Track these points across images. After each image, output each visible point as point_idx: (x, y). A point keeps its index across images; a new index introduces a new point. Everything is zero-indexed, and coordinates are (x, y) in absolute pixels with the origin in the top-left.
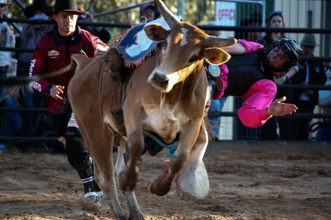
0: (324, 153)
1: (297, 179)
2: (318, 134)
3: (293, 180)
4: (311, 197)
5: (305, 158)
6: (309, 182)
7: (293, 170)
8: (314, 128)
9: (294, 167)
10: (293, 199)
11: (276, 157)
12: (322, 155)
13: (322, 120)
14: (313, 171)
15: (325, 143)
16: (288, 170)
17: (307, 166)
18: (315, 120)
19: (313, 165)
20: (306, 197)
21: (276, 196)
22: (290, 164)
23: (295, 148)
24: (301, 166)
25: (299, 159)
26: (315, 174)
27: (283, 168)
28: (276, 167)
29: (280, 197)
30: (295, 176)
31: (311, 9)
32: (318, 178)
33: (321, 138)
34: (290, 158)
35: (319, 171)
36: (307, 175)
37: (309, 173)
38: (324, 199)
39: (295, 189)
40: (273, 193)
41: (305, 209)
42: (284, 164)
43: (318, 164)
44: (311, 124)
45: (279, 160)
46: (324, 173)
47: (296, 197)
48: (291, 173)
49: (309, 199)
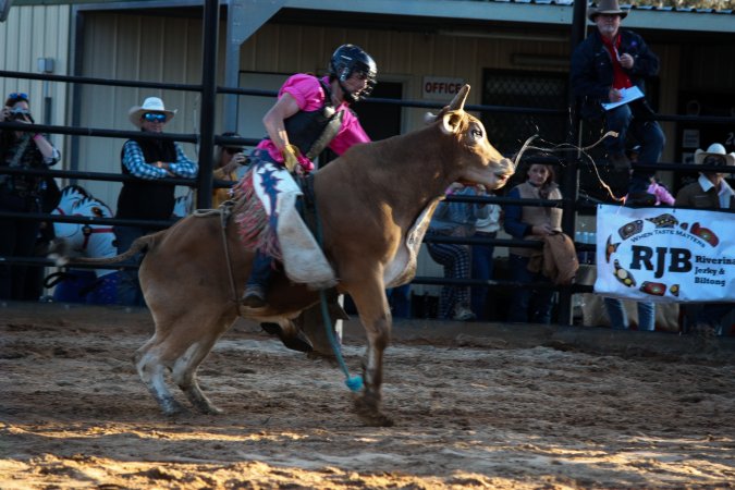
0: (65, 321)
1: (21, 361)
2: (56, 292)
3: (14, 362)
4: (42, 390)
5: (36, 329)
6: (39, 366)
7: (16, 348)
8: (50, 282)
9: (17, 342)
10: (13, 393)
12: (62, 324)
14: (47, 349)
15: (67, 306)
16: (7, 346)
17: (38, 341)
18: (51, 270)
19: (47, 340)
20: (33, 390)
22: (12, 338)
23: (20, 312)
24: (29, 340)
25: (25, 330)
26: (49, 353)
30: (19, 356)
31: (49, 96)
32: (54, 360)
34: (12, 328)
35: (56, 349)
36: (37, 355)
37: (40, 353)
38: (61, 393)
39: (17, 377)
41: (30, 408)
43: (55, 339)
44: (46, 276)
46: (64, 353)
47: (18, 389)
48: (12, 351)
49: (38, 393)
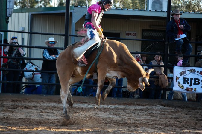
0: (27, 99)
1: (16, 110)
2: (25, 91)
3: (13, 110)
4: (21, 118)
5: (19, 101)
6: (20, 111)
7: (14, 106)
8: (23, 88)
9: (14, 104)
10: (13, 118)
11: (7, 100)
12: (26, 100)
13: (27, 85)
14: (22, 106)
15: (28, 95)
16: (11, 106)
17: (20, 104)
18: (24, 85)
19: (22, 104)
20: (19, 118)
21: (6, 117)
22: (13, 103)
23: (15, 96)
24: (17, 104)
25: (16, 101)
26: (23, 108)
27: (9, 105)
28: (6, 105)
29: (7, 117)
30: (15, 108)
31: (23, 37)
32: (24, 109)
33: (27, 92)
34: (13, 101)
35: (25, 106)
36: (20, 108)
37: (21, 107)
38: (26, 118)
39: (14, 114)
40: (4, 116)
41: (18, 123)
42: (10, 103)
43: (25, 103)
44: (22, 86)
45: (8, 102)
46: (27, 107)
47: (14, 117)
48: (13, 107)
49: (20, 118)
